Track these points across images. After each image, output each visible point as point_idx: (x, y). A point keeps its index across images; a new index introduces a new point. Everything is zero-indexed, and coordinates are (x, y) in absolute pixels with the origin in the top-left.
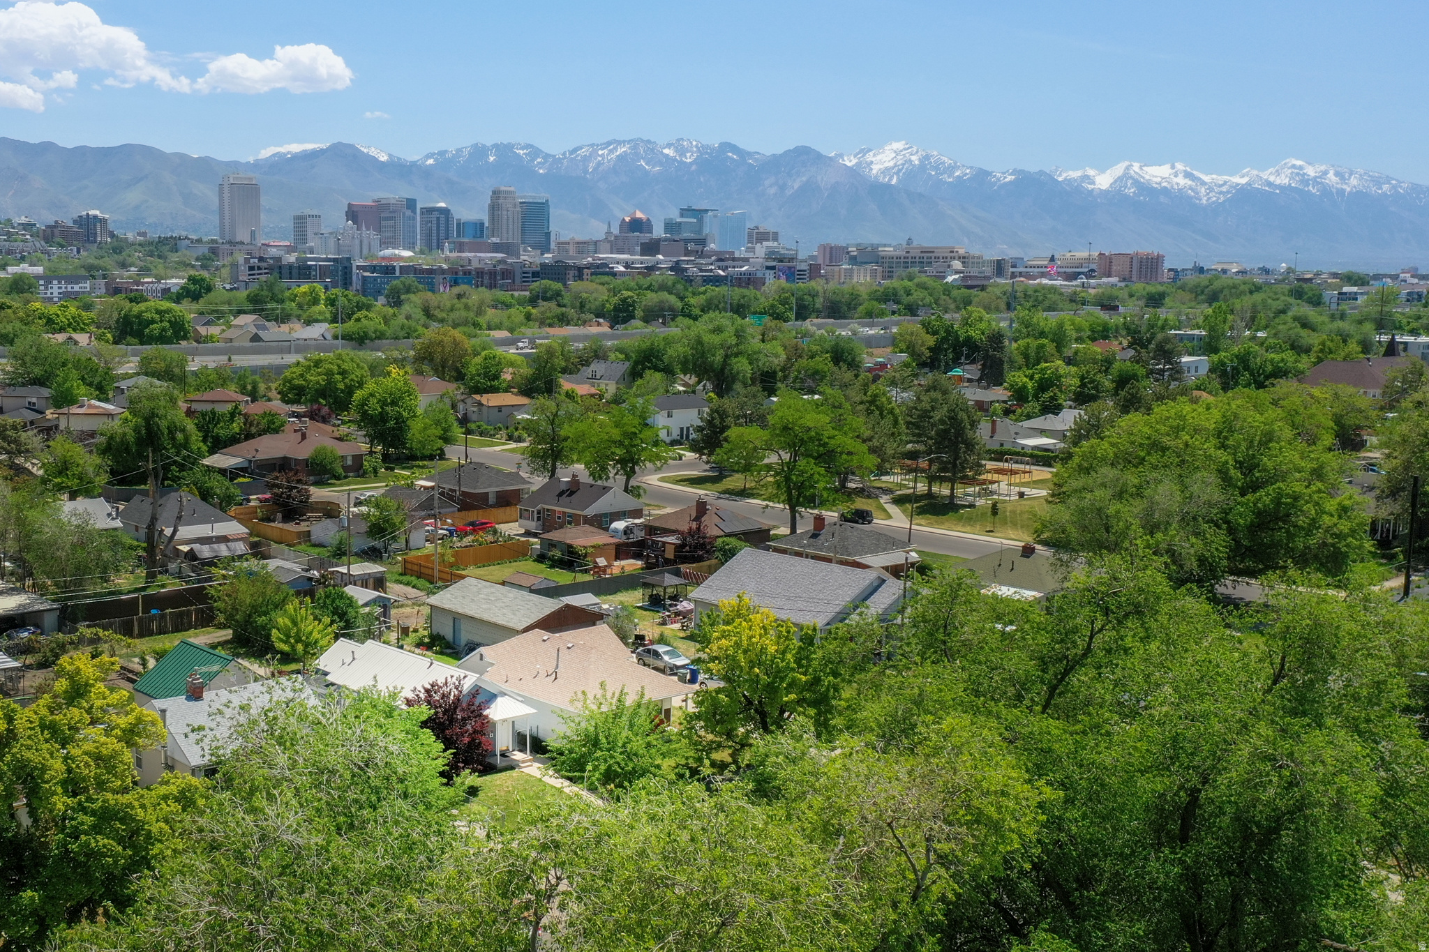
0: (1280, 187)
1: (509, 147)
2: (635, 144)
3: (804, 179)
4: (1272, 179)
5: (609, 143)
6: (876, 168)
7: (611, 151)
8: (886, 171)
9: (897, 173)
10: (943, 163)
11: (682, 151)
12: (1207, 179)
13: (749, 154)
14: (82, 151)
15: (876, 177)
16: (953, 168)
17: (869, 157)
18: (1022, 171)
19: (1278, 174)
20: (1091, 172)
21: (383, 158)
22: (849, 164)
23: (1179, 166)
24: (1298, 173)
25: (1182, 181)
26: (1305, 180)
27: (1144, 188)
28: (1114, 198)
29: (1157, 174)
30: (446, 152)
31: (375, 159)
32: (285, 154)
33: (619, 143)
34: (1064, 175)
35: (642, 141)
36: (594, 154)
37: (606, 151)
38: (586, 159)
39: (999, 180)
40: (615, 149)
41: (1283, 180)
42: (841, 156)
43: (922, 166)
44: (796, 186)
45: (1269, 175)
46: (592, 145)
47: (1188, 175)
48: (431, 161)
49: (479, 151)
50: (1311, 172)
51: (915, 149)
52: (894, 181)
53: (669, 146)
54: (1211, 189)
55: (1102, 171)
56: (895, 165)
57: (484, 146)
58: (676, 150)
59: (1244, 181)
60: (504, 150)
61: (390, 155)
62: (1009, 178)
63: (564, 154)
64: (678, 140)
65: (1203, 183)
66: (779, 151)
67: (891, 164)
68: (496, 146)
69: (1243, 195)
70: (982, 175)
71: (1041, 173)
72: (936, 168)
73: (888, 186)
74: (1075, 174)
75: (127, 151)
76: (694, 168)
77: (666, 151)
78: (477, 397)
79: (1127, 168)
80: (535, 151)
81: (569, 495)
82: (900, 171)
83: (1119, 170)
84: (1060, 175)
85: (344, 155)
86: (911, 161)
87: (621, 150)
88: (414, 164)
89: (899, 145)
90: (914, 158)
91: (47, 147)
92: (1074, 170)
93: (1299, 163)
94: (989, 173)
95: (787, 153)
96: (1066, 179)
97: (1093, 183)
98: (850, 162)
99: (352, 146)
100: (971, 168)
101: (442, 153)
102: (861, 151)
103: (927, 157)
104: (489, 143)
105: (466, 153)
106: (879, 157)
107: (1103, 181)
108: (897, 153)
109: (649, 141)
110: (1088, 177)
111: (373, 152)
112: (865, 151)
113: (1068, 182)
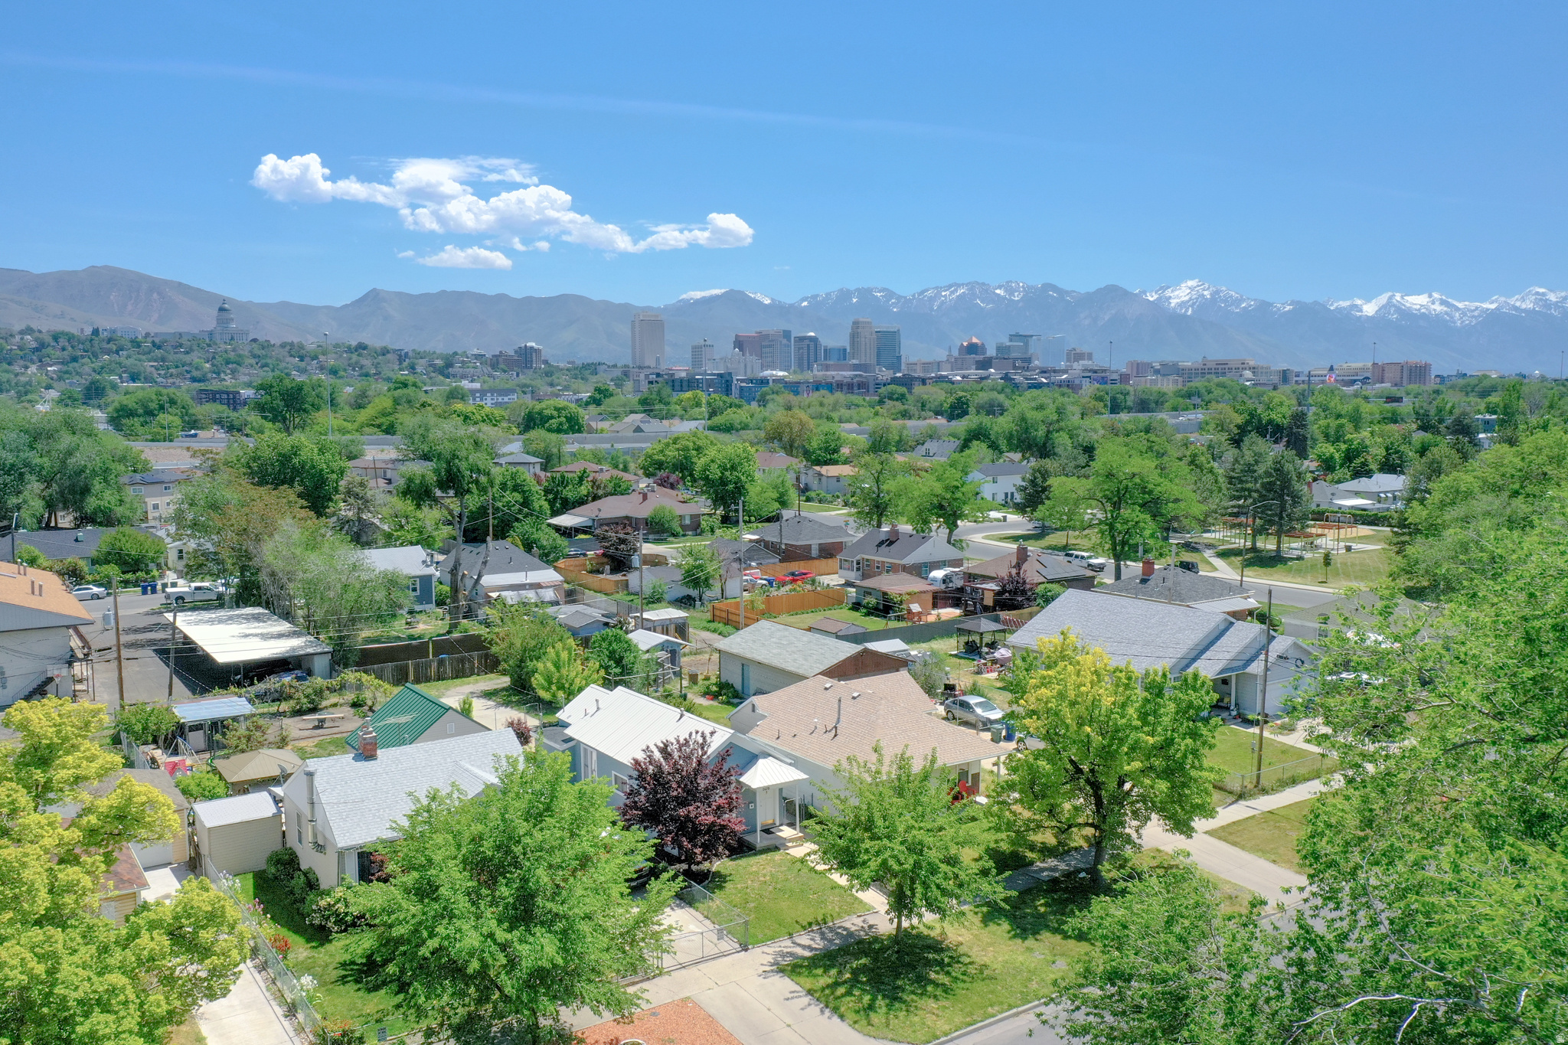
0: (1525, 311)
1: (869, 291)
2: (971, 286)
3: (1113, 312)
4: (1518, 304)
5: (950, 286)
6: (1174, 302)
7: (952, 293)
8: (1182, 304)
9: (1192, 306)
10: (1232, 296)
11: (1011, 291)
12: (1460, 305)
13: (1068, 293)
14: (529, 300)
15: (1174, 309)
16: (1240, 301)
17: (1168, 293)
18: (1299, 302)
19: (1523, 300)
20: (1359, 302)
21: (767, 301)
22: (1151, 299)
23: (1436, 295)
24: (1541, 299)
25: (1438, 308)
26: (1547, 304)
27: (1406, 314)
28: (1378, 321)
29: (1417, 301)
30: (817, 295)
31: (760, 303)
32: (688, 300)
33: (959, 286)
34: (1335, 305)
35: (978, 283)
36: (938, 295)
37: (948, 293)
38: (932, 299)
39: (1279, 309)
40: (956, 290)
41: (1528, 305)
42: (1144, 292)
43: (1213, 300)
44: (1107, 318)
45: (1515, 301)
46: (937, 288)
47: (1443, 302)
48: (805, 304)
49: (844, 295)
50: (1552, 297)
51: (1206, 286)
52: (1190, 313)
53: (1000, 287)
54: (1464, 314)
55: (1368, 300)
56: (1190, 299)
57: (848, 290)
58: (1005, 291)
59: (1493, 306)
60: (865, 293)
61: (772, 299)
62: (1288, 308)
63: (914, 295)
64: (1007, 282)
65: (1457, 309)
66: (1092, 289)
67: (1187, 298)
68: (858, 290)
69: (1493, 317)
70: (1264, 306)
71: (1316, 303)
72: (1225, 301)
73: (1185, 316)
74: (1344, 304)
75: (563, 299)
76: (1021, 304)
77: (998, 291)
78: (817, 468)
79: (1391, 298)
80: (890, 294)
81: (889, 545)
82: (1194, 304)
83: (1383, 299)
84: (1332, 305)
85: (735, 299)
86: (1203, 295)
87: (960, 291)
88: (791, 306)
89: (1190, 283)
90: (1206, 293)
91: (501, 298)
92: (1344, 300)
93: (1542, 290)
94: (1271, 305)
95: (1099, 291)
96: (1337, 308)
97: (1361, 311)
98: (1152, 297)
99: (742, 293)
100: (1255, 300)
101: (815, 297)
102: (1161, 288)
103: (1217, 292)
104: (852, 288)
105: (834, 296)
106: (1176, 293)
107: (1370, 309)
108: (1192, 289)
109: (983, 284)
110: (1356, 306)
111: (759, 297)
112: (1164, 289)
113: (1339, 310)
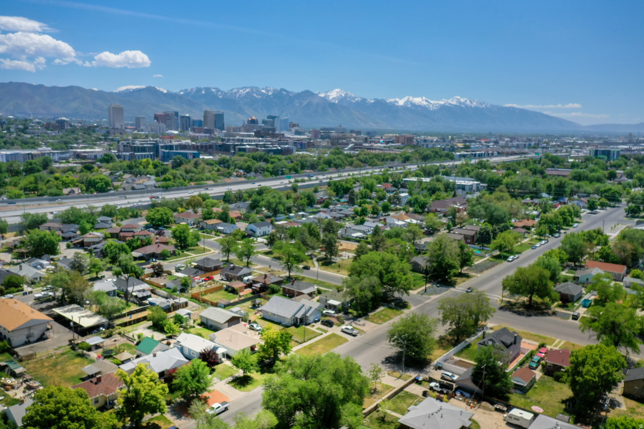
0: (454, 105)
1: (209, 89)
2: (252, 88)
3: (308, 101)
4: (451, 102)
5: (243, 88)
6: (331, 98)
7: (244, 91)
8: (334, 98)
9: (337, 99)
10: (352, 96)
12: (432, 102)
13: (290, 93)
14: (54, 88)
15: (331, 100)
16: (355, 98)
17: (329, 94)
18: (376, 99)
19: (453, 101)
20: (397, 99)
21: (165, 91)
23: (424, 98)
24: (459, 101)
25: (425, 103)
26: (461, 103)
27: (413, 105)
28: (404, 108)
29: (418, 100)
30: (187, 90)
31: (162, 92)
32: (130, 89)
33: (247, 88)
35: (255, 87)
36: (238, 91)
37: (242, 91)
38: (236, 93)
40: (246, 90)
41: (454, 103)
42: (320, 93)
43: (345, 97)
44: (305, 103)
45: (450, 101)
46: (238, 88)
47: (426, 101)
48: (182, 93)
50: (462, 100)
51: (343, 91)
52: (337, 102)
53: (263, 89)
54: (433, 105)
55: (401, 99)
56: (337, 97)
57: (200, 88)
58: (266, 91)
59: (443, 103)
61: (168, 91)
62: (373, 101)
63: (228, 91)
64: (266, 87)
65: (431, 103)
66: (300, 91)
68: (205, 88)
69: (443, 107)
70: (364, 100)
71: (382, 100)
72: (350, 98)
73: (334, 104)
74: (392, 100)
76: (272, 97)
77: (263, 91)
79: (408, 98)
80: (218, 90)
83: (406, 99)
84: (388, 100)
85: (151, 91)
86: (342, 95)
87: (248, 90)
88: (176, 94)
89: (338, 90)
92: (393, 98)
93: (459, 97)
95: (302, 92)
97: (398, 103)
98: (322, 95)
99: (154, 88)
103: (347, 94)
105: (194, 90)
106: (332, 94)
107: (401, 102)
108: (337, 92)
109: (257, 88)
110: (396, 101)
111: (161, 90)
112: (327, 92)
113: (391, 102)
